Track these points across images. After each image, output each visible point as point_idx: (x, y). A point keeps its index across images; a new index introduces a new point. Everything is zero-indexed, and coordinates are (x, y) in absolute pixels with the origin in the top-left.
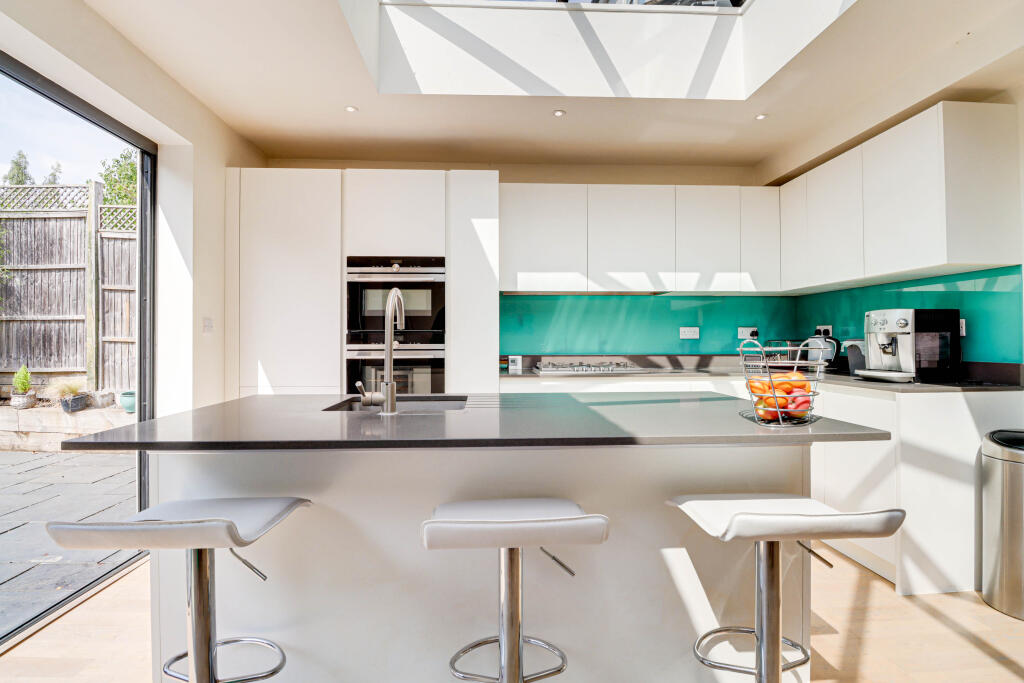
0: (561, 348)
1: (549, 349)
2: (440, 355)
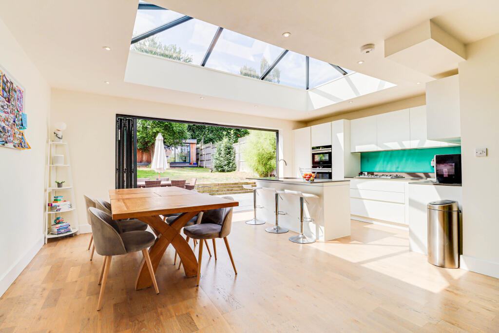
0: (381, 169)
1: (376, 170)
2: (330, 171)
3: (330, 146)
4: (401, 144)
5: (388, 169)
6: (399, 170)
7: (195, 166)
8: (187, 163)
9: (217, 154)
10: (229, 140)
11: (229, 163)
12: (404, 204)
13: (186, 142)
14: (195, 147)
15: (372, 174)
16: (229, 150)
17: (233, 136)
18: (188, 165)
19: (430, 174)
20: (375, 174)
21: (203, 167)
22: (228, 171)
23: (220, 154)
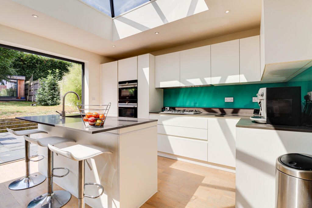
0: (182, 105)
1: (178, 105)
2: (136, 106)
3: (136, 81)
4: (203, 80)
5: (187, 104)
6: (197, 105)
7: (23, 100)
8: (15, 97)
9: (41, 89)
10: (54, 77)
11: (53, 98)
12: (207, 140)
13: (12, 78)
14: (23, 83)
15: (173, 108)
16: (54, 87)
17: (58, 74)
18: (15, 99)
19: (225, 110)
20: (177, 109)
21: (31, 101)
22: (52, 105)
23: (44, 89)
